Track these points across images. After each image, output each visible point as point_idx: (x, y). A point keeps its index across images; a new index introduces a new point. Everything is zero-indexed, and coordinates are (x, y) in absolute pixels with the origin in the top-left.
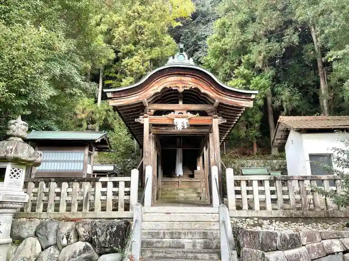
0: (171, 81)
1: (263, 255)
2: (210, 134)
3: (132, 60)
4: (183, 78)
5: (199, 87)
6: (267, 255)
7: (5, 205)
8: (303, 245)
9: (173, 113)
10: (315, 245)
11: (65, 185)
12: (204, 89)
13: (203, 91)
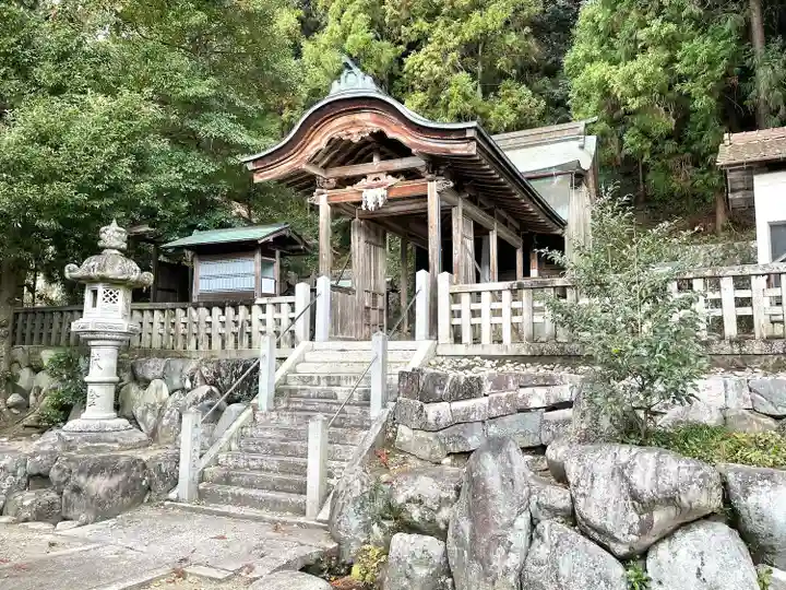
0: (341, 126)
1: (421, 408)
2: (454, 209)
3: (421, 56)
4: (357, 117)
5: (384, 129)
6: (426, 407)
7: (98, 336)
8: (485, 395)
9: (364, 180)
10: (504, 395)
11: (216, 311)
12: (395, 132)
13: (390, 135)
